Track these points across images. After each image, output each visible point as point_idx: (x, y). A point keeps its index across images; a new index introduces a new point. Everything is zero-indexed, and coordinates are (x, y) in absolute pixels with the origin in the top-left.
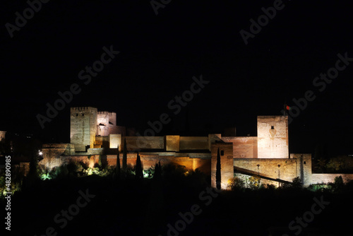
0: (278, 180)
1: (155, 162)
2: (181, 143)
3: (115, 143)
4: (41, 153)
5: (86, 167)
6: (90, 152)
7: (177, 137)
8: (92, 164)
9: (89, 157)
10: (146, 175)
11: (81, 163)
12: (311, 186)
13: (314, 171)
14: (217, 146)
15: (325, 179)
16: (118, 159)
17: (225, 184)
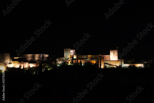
0: (115, 66)
1: (85, 62)
2: (91, 57)
3: (75, 57)
4: (57, 60)
5: (68, 63)
6: (69, 59)
7: (90, 55)
8: (69, 62)
9: (69, 61)
10: (83, 65)
11: (67, 62)
12: (124, 67)
13: (124, 63)
14: (100, 57)
15: (127, 65)
16: (76, 61)
17: (102, 67)
